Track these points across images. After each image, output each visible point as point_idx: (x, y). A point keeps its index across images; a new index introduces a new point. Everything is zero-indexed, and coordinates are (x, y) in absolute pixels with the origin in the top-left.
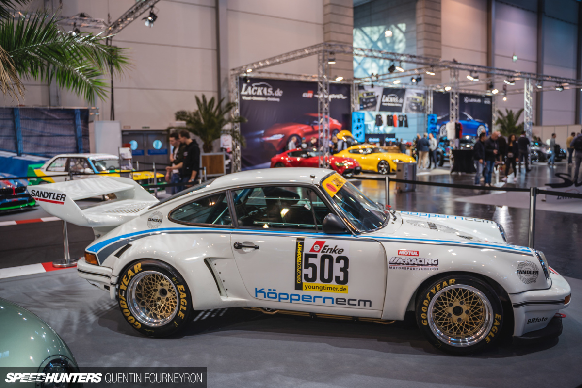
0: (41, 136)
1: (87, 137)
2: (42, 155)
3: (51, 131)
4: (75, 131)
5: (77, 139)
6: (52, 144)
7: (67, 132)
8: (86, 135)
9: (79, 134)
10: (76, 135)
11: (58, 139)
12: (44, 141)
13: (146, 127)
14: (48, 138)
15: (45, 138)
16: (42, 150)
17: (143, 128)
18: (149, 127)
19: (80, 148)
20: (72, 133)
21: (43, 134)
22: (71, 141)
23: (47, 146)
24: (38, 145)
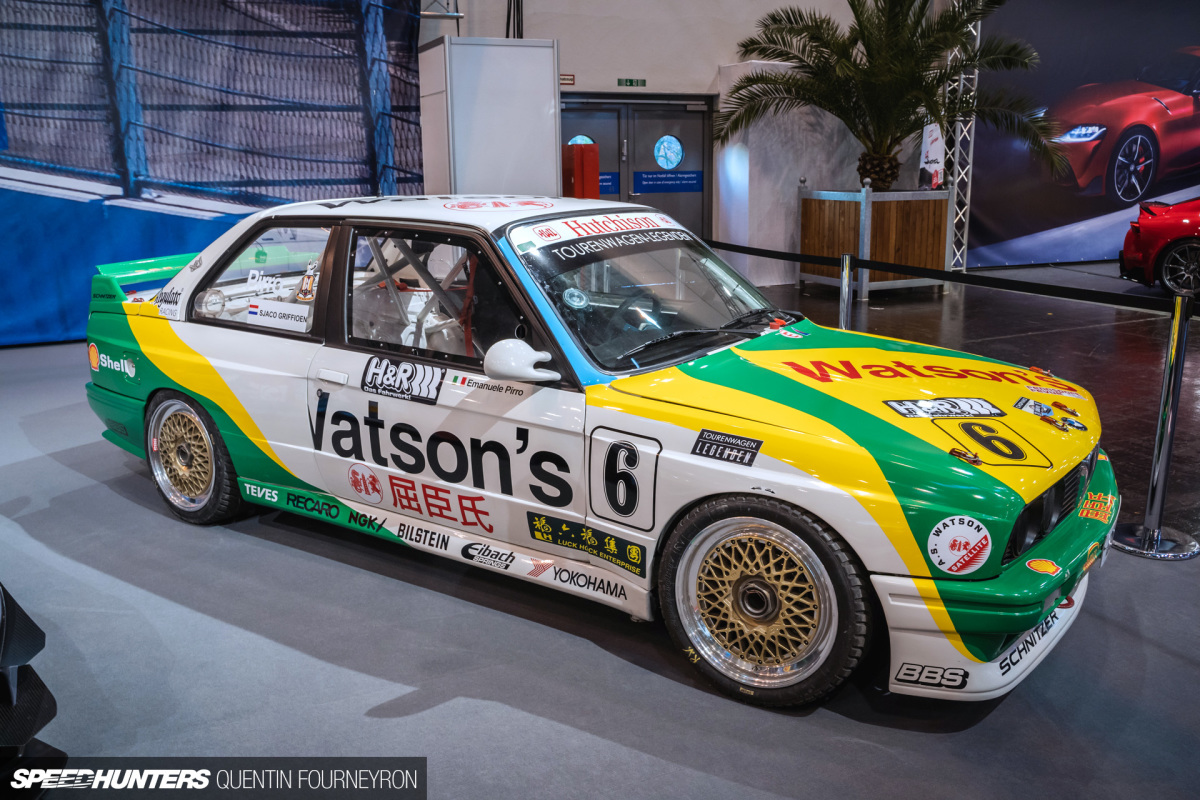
0: (224, 107)
1: (412, 116)
2: (225, 190)
3: (264, 87)
4: (364, 89)
5: (370, 126)
6: (267, 143)
7: (328, 93)
8: (407, 105)
9: (379, 98)
10: (366, 109)
11: (294, 121)
12: (236, 129)
13: (631, 82)
14: (250, 118)
15: (238, 117)
16: (226, 169)
17: (620, 82)
18: (643, 83)
19: (381, 161)
20: (353, 96)
21: (231, 100)
22: (346, 132)
23: (249, 152)
24: (208, 147)
